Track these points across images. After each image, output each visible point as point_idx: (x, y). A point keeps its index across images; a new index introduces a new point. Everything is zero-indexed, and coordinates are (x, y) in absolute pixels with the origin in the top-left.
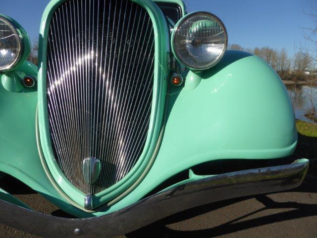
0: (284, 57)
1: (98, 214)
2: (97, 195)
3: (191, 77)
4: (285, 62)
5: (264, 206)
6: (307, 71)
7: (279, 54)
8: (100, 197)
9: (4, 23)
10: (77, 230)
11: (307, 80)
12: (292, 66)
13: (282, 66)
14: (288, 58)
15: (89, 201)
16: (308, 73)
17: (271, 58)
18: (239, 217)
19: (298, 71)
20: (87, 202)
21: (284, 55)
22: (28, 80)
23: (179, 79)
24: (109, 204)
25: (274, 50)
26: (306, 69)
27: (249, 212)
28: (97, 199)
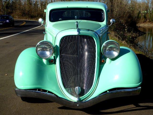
2: (80, 98)
3: (108, 60)
8: (81, 99)
10: (78, 105)
15: (78, 99)
20: (78, 100)
22: (52, 61)
23: (104, 61)
24: (83, 101)
28: (80, 99)
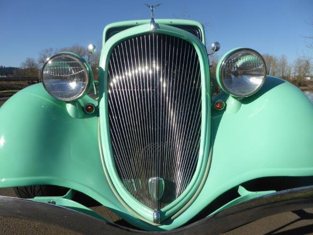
0: (284, 64)
1: (164, 227)
2: (163, 210)
3: (231, 102)
4: (286, 69)
5: (299, 217)
6: (308, 76)
7: (279, 60)
8: (165, 212)
9: (75, 61)
11: (308, 86)
12: (292, 72)
13: (283, 73)
14: (288, 65)
15: (157, 215)
16: (309, 78)
17: (271, 64)
18: (278, 227)
19: (299, 77)
20: (155, 217)
21: (283, 62)
22: (89, 108)
23: (221, 104)
24: (172, 218)
25: (274, 57)
26: (307, 74)
27: (286, 223)
28: (163, 214)
